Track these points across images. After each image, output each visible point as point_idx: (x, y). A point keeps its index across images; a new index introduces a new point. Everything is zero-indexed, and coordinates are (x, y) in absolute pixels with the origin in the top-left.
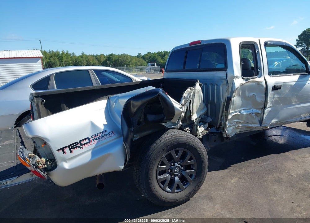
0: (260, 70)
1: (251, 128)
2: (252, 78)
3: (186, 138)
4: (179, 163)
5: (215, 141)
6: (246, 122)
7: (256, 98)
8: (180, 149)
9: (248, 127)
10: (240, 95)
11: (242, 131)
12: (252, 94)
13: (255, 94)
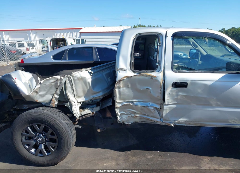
0: (159, 63)
1: (152, 121)
2: (147, 72)
3: (45, 116)
4: (44, 134)
5: (113, 124)
6: (143, 114)
7: (151, 92)
8: (42, 125)
9: (148, 119)
10: (129, 87)
11: (143, 122)
12: (146, 87)
13: (151, 89)
